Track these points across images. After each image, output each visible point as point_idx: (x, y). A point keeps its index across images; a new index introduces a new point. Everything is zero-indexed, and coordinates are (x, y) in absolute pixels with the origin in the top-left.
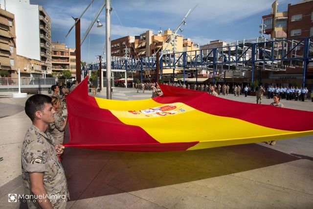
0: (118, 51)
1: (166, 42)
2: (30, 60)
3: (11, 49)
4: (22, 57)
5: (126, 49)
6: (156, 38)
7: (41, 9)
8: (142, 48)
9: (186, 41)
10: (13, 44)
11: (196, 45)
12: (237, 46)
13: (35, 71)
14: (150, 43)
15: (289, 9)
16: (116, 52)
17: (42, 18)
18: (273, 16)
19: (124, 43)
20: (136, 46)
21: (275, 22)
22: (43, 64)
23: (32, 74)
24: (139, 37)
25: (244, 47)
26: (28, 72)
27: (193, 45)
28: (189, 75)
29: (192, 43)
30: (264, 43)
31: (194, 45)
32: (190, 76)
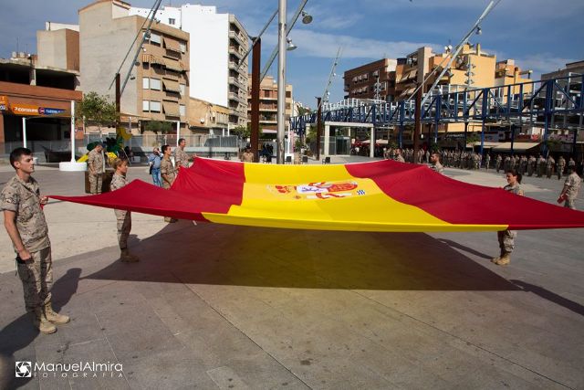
0: (364, 89)
2: (211, 105)
3: (182, 89)
4: (198, 100)
5: (378, 84)
6: (437, 62)
7: (233, 20)
9: (503, 66)
10: (184, 81)
11: (526, 73)
13: (218, 123)
14: (426, 70)
16: (360, 91)
17: (233, 34)
19: (376, 73)
20: (398, 78)
22: (232, 112)
23: (214, 129)
24: (405, 60)
26: (206, 125)
27: (517, 73)
28: (501, 135)
29: (516, 69)
31: (520, 74)
32: (504, 138)
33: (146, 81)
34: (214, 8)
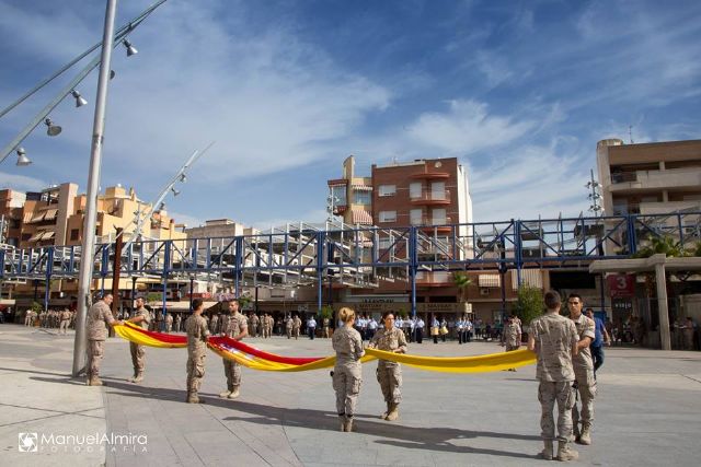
1: (111, 214)
8: (44, 222)
9: (157, 217)
11: (180, 227)
12: (286, 235)
14: (70, 211)
15: (373, 173)
18: (347, 182)
20: (28, 217)
21: (350, 194)
24: (38, 195)
25: (302, 237)
27: (173, 225)
28: (168, 293)
29: (171, 221)
30: (340, 232)
31: (176, 227)
32: (171, 296)
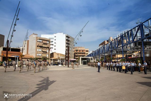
3: (47, 51)
24: (108, 40)
33: (38, 50)
34: (63, 33)
